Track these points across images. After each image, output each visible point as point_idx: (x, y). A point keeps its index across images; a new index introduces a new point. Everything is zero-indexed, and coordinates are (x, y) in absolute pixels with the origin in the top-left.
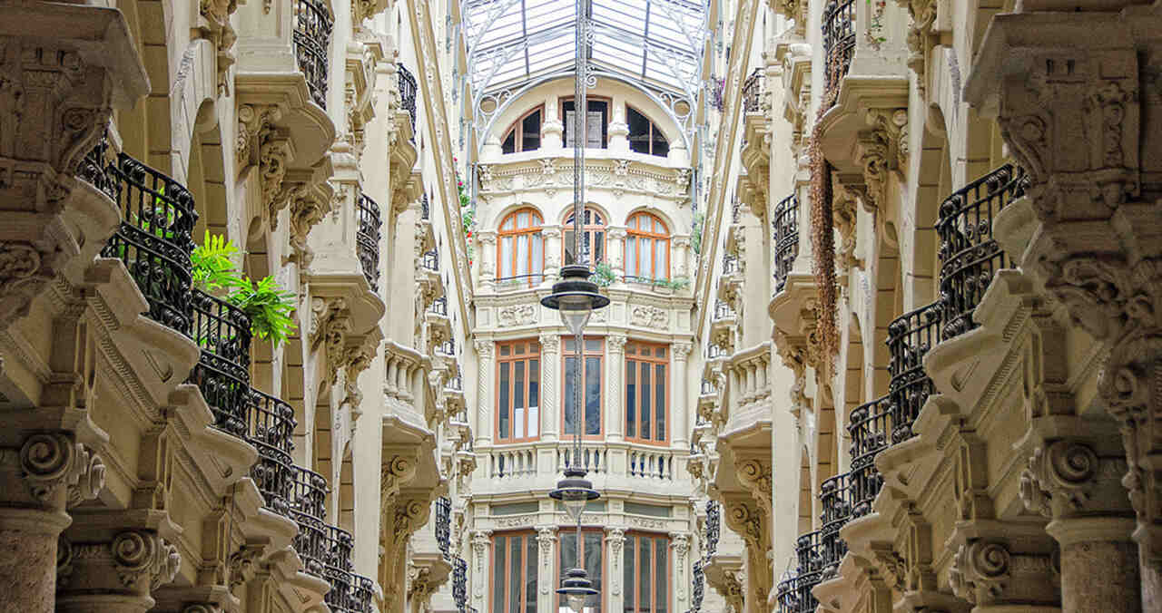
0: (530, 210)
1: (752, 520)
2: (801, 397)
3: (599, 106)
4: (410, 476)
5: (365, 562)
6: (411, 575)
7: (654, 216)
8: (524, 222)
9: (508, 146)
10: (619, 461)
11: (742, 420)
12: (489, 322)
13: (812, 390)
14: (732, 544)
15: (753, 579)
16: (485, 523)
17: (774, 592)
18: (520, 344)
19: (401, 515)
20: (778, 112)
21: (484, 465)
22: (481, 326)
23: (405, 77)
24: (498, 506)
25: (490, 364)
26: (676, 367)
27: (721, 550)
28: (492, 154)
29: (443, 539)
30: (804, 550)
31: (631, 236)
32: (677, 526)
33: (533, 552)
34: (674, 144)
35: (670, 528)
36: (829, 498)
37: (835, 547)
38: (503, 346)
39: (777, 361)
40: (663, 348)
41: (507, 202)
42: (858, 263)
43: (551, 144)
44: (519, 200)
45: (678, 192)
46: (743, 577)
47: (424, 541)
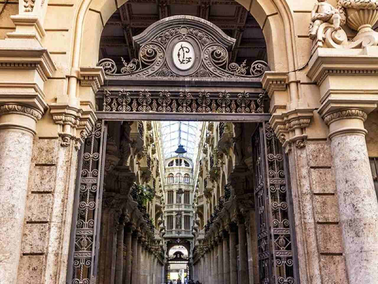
0: (171, 174)
1: (201, 216)
2: (207, 202)
3: (181, 160)
4: (158, 211)
5: (154, 223)
6: (158, 223)
7: (188, 174)
8: (171, 175)
9: (169, 166)
10: (183, 206)
11: (200, 204)
12: (166, 188)
13: (209, 201)
14: (198, 219)
15: (201, 223)
16: (166, 215)
17: (204, 226)
18: (171, 191)
19: (157, 216)
20: (204, 166)
21: (166, 207)
22: (165, 189)
23: (157, 161)
24: (168, 212)
25: (167, 194)
26: (191, 194)
27: (197, 219)
28: (167, 167)
29: (162, 219)
30: (208, 222)
31: (185, 177)
32: (191, 215)
33: (172, 218)
34: (190, 165)
35: (190, 215)
36: (211, 216)
37: (212, 223)
38: (168, 191)
39: (204, 197)
40: (189, 191)
41: (169, 173)
42: (215, 187)
43: (174, 165)
44: (170, 172)
45: (190, 171)
46: (200, 222)
47: (160, 219)
